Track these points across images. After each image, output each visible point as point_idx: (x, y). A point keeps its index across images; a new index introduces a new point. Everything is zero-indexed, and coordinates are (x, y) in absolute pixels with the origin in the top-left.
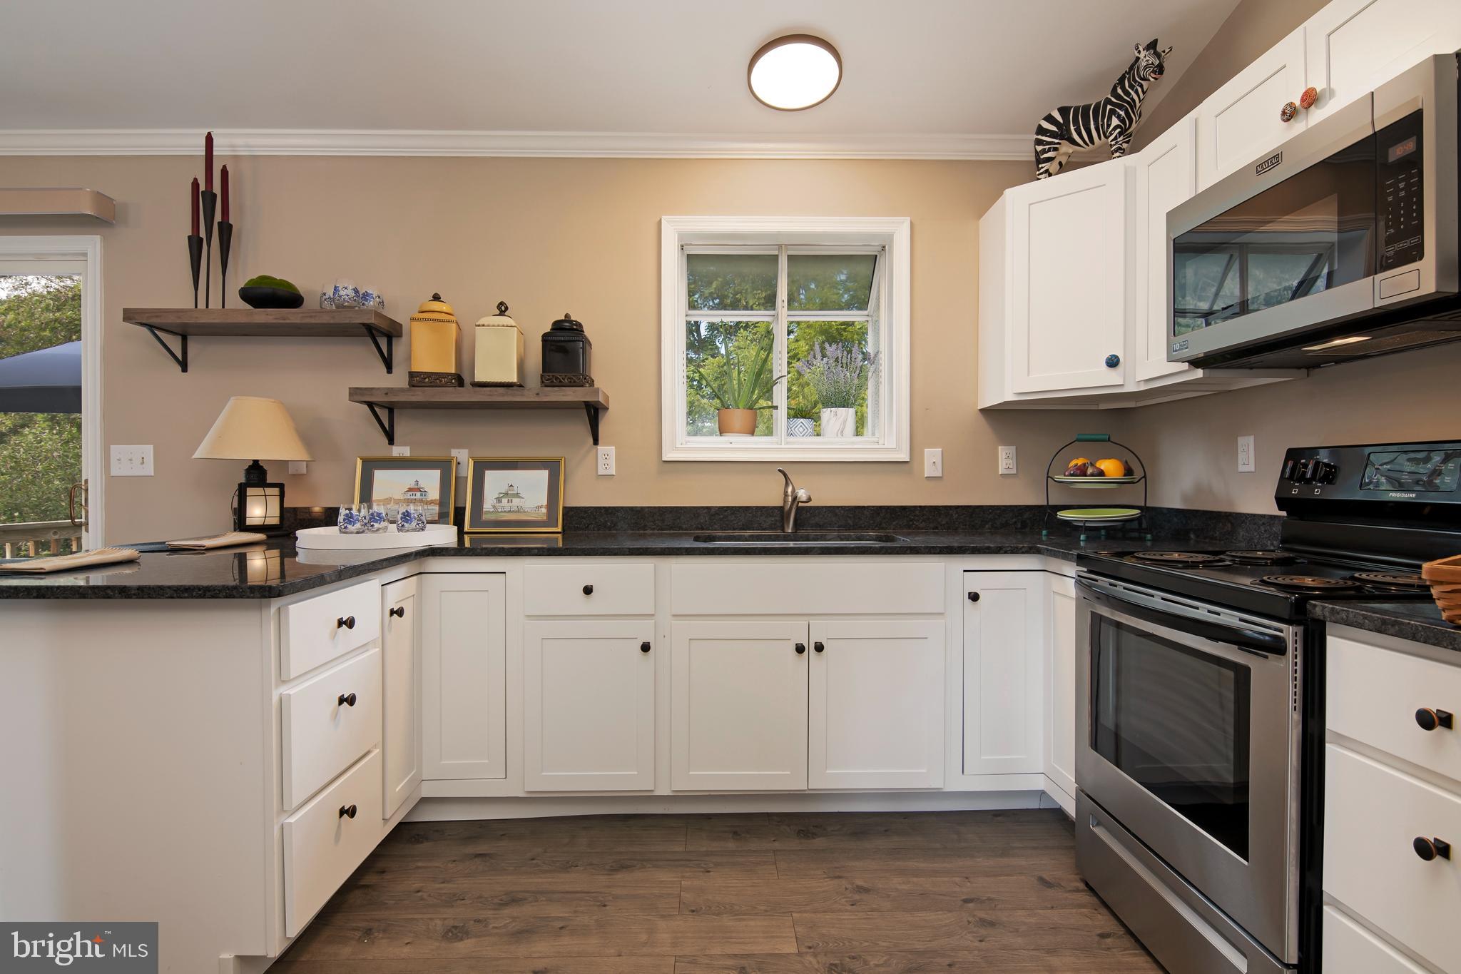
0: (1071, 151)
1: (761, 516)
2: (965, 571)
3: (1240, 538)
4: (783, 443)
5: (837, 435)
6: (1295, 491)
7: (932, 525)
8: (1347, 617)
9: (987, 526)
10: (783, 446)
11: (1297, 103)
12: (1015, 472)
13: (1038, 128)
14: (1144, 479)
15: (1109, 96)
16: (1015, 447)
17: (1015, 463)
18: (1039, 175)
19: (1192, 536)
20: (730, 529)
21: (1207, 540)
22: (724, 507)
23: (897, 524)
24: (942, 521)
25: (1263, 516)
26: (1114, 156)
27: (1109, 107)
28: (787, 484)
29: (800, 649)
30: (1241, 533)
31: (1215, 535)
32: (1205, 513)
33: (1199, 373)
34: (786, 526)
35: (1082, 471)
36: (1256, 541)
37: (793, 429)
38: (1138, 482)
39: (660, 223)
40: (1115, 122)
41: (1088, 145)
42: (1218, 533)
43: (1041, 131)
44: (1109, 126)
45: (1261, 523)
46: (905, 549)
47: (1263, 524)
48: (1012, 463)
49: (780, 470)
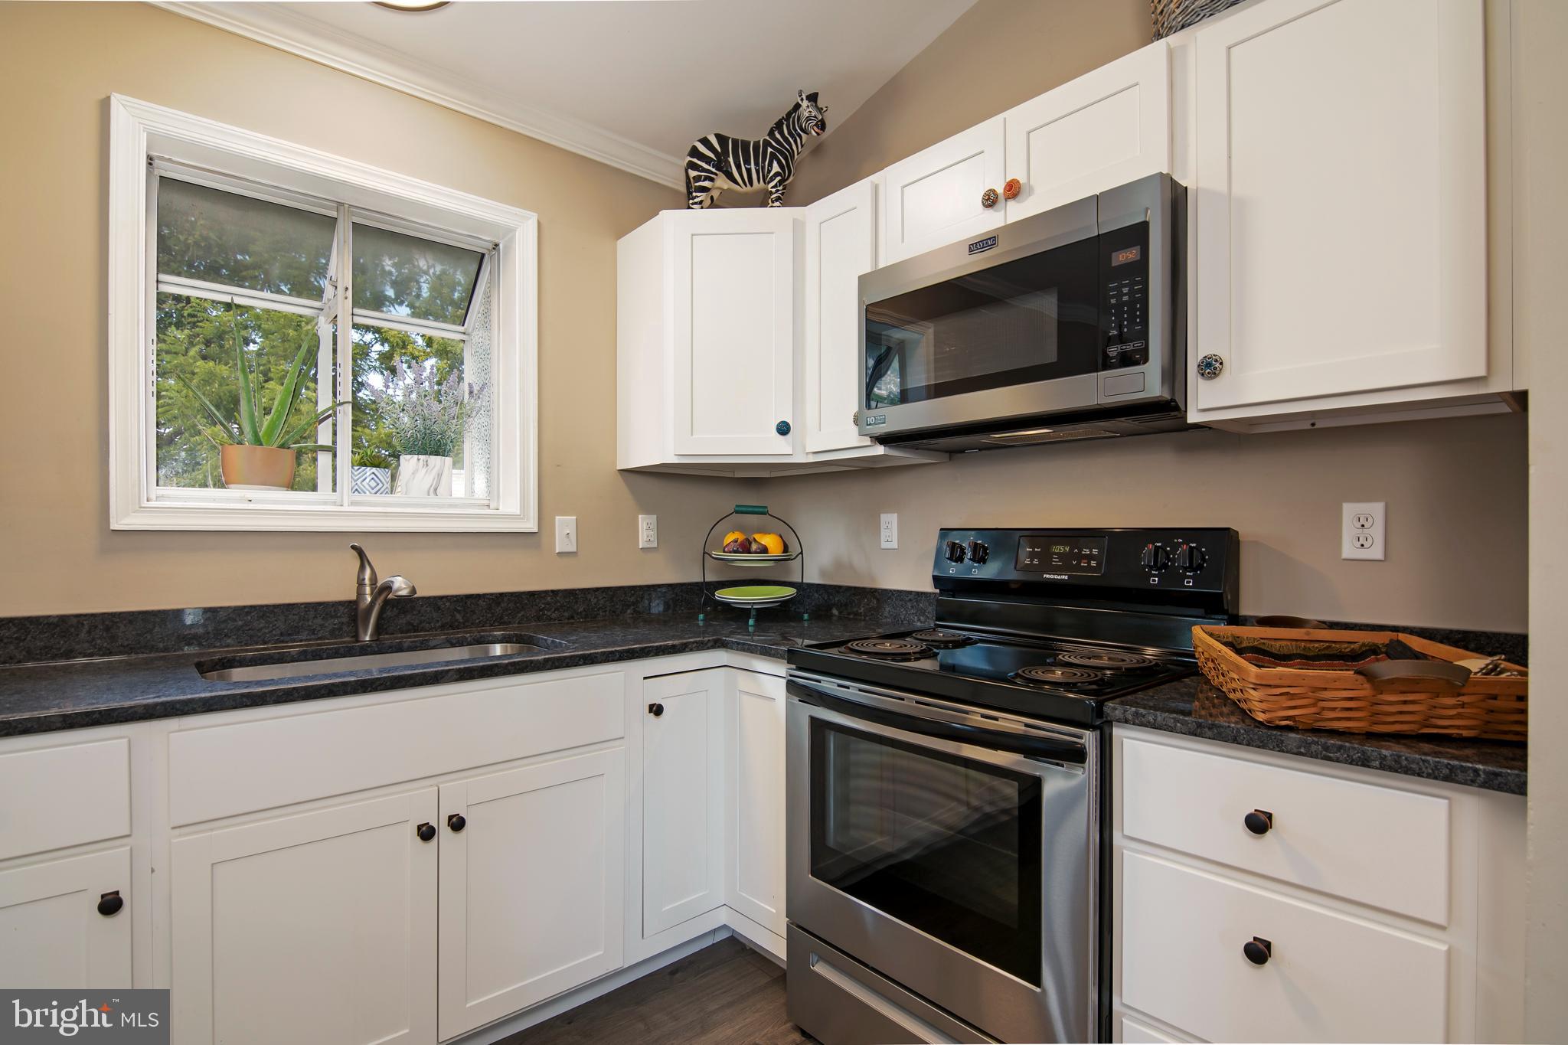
0: (725, 187)
1: (315, 617)
2: (645, 678)
3: (886, 614)
4: (346, 503)
5: (429, 495)
6: (953, 571)
7: (566, 614)
8: (1155, 720)
9: (629, 611)
10: (346, 508)
11: (1000, 190)
12: (656, 546)
13: (691, 149)
14: (801, 555)
15: (768, 138)
16: (655, 516)
17: (656, 534)
18: (693, 204)
19: (835, 612)
20: (257, 644)
21: (852, 616)
22: (245, 607)
23: (523, 615)
24: (578, 608)
25: (910, 592)
26: (774, 205)
27: (770, 150)
28: (362, 568)
29: (426, 833)
30: (887, 609)
31: (860, 611)
32: (849, 588)
33: (880, 450)
34: (361, 630)
35: (745, 547)
36: (903, 617)
37: (359, 482)
38: (794, 559)
39: (105, 106)
40: (776, 168)
41: (746, 186)
42: (863, 609)
43: (694, 152)
44: (769, 172)
45: (907, 599)
46: (578, 659)
47: (910, 600)
48: (653, 534)
49: (353, 547)
